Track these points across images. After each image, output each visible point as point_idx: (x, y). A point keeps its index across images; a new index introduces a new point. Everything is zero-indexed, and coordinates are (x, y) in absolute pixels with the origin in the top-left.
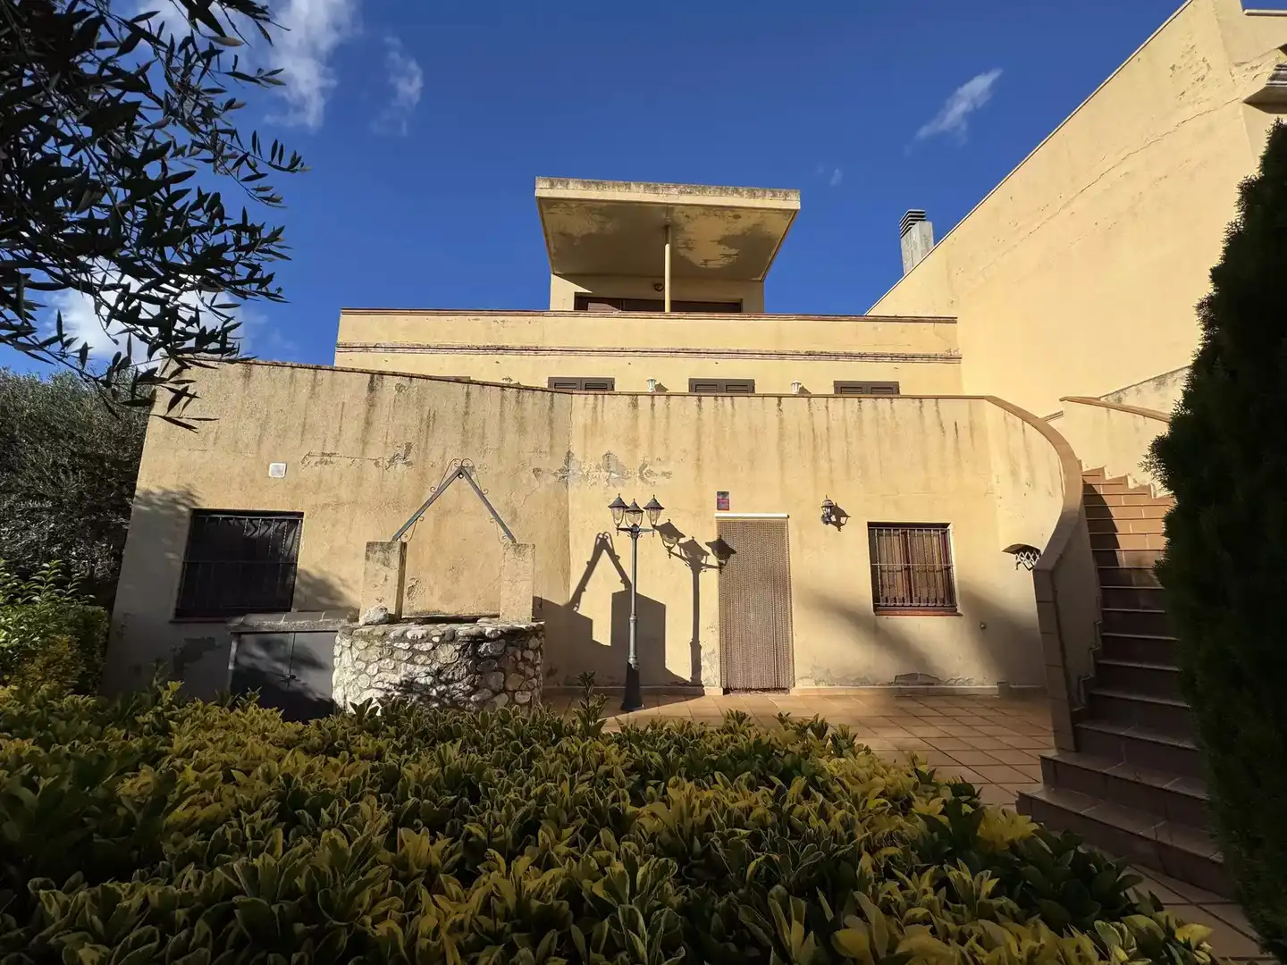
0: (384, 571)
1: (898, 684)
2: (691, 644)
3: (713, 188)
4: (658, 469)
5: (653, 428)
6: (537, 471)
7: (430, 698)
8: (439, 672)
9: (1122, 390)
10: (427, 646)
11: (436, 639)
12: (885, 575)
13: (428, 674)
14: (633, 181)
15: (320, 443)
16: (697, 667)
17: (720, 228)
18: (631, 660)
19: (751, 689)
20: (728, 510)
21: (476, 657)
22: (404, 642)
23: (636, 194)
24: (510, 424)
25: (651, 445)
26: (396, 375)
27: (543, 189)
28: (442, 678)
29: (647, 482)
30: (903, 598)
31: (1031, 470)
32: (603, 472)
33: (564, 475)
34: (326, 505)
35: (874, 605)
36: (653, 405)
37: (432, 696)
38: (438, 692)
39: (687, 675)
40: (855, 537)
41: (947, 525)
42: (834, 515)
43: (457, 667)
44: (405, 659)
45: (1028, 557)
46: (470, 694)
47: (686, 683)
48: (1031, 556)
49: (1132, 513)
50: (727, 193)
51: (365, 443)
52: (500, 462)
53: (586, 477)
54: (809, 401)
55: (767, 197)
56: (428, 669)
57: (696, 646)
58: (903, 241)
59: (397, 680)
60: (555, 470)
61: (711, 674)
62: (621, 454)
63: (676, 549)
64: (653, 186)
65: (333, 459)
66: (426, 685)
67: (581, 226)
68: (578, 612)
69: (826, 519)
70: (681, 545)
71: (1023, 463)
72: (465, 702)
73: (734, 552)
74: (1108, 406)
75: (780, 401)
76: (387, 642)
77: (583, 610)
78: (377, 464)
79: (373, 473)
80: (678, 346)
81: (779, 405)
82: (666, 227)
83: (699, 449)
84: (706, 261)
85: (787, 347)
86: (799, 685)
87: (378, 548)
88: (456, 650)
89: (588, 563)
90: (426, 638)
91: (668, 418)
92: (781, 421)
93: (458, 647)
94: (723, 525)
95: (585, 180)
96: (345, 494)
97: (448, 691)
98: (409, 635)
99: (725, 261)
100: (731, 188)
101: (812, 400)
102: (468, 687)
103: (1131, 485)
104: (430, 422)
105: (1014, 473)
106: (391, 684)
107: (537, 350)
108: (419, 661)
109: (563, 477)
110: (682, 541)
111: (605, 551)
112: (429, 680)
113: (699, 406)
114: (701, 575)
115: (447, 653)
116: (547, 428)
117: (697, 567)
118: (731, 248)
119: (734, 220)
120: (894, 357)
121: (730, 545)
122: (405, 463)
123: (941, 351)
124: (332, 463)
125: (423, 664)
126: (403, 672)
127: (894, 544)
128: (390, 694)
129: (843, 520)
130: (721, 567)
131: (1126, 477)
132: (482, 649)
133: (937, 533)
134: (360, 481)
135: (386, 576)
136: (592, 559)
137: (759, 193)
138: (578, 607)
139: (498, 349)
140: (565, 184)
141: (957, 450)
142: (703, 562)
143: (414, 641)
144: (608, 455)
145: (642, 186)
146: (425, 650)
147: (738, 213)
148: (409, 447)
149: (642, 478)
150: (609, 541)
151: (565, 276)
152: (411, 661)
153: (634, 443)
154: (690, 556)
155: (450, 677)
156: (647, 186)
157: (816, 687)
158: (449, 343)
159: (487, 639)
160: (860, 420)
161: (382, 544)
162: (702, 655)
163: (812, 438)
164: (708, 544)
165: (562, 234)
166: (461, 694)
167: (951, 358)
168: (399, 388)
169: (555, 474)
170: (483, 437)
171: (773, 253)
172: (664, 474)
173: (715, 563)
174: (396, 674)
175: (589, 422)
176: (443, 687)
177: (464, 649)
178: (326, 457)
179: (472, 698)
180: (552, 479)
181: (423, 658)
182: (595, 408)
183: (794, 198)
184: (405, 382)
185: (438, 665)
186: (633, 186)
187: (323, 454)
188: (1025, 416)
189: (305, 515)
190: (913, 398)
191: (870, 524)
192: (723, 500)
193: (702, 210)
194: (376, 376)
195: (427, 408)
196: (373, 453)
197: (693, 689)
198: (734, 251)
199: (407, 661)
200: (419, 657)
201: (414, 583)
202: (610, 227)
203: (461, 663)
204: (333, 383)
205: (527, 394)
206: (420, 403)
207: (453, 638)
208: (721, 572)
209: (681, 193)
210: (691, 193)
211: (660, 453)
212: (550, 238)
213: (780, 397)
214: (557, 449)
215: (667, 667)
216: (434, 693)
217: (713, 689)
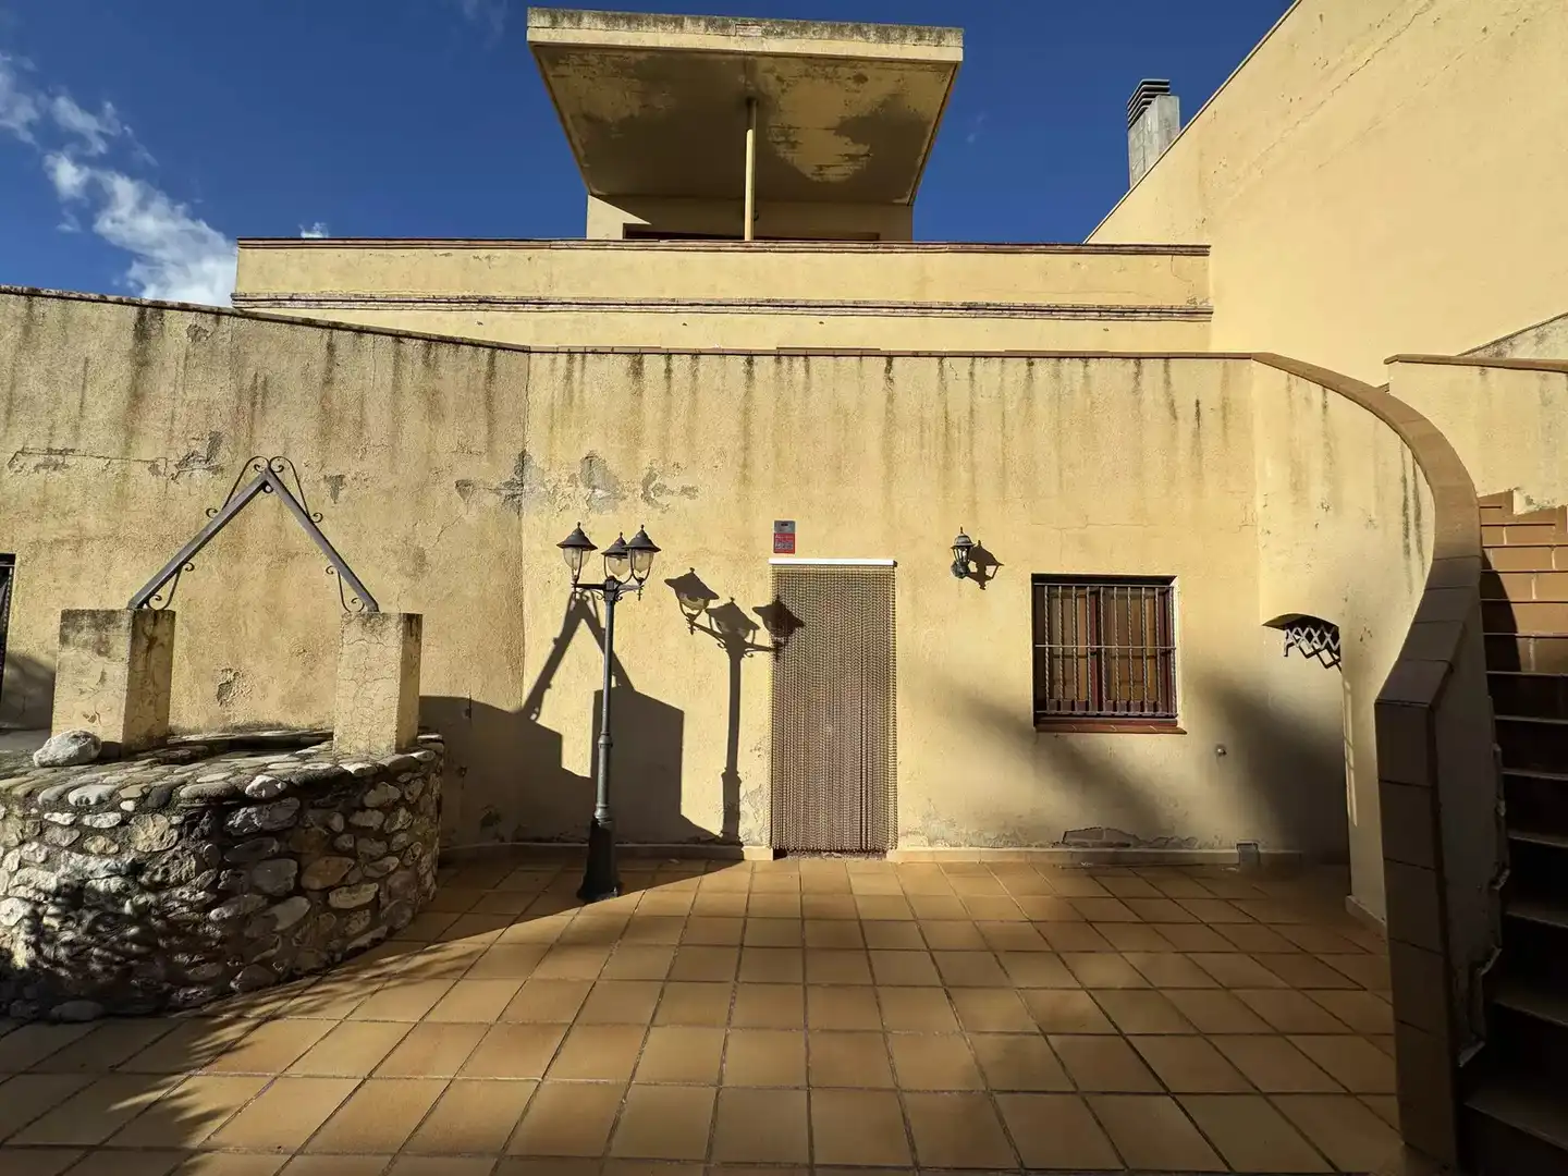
0: (99, 664)
1: (1068, 845)
2: (723, 775)
3: (820, 25)
4: (674, 483)
5: (667, 410)
6: (463, 486)
7: (118, 916)
8: (136, 869)
9: (1505, 339)
10: (108, 820)
11: (128, 806)
12: (1058, 664)
13: (115, 872)
14: (685, 13)
15: (43, 430)
16: (732, 813)
17: (835, 103)
18: (599, 813)
19: (819, 851)
20: (793, 552)
21: (223, 838)
22: (63, 811)
23: (693, 36)
24: (411, 403)
25: (664, 442)
26: (189, 310)
27: (540, 30)
28: (144, 879)
29: (656, 505)
30: (1087, 702)
31: (1333, 479)
32: (582, 489)
33: (513, 495)
34: (59, 542)
35: (1035, 714)
36: (668, 371)
37: (124, 915)
38: (135, 907)
39: (715, 826)
40: (1009, 600)
41: (1171, 579)
42: (974, 562)
43: (175, 857)
44: (65, 843)
45: (1309, 637)
46: (208, 908)
47: (712, 839)
48: (1316, 636)
49: (1533, 559)
50: (843, 34)
51: (131, 432)
52: (393, 470)
53: (551, 496)
54: (941, 363)
55: (907, 41)
56: (111, 862)
57: (731, 780)
58: (1132, 135)
59: (52, 884)
60: (496, 484)
61: (755, 825)
62: (612, 459)
63: (703, 619)
64: (719, 23)
65: (71, 460)
66: (108, 893)
67: (616, 101)
68: (538, 722)
69: (961, 570)
70: (711, 613)
71: (1317, 465)
72: (196, 924)
73: (801, 624)
74: (1483, 365)
75: (889, 363)
76: (34, 811)
77: (546, 719)
78: (154, 468)
79: (146, 484)
80: (762, 296)
81: (888, 370)
82: (749, 102)
83: (746, 448)
84: (821, 167)
85: (934, 296)
86: (903, 845)
87: (86, 621)
88: (171, 827)
89: (556, 641)
90: (107, 803)
91: (694, 392)
92: (890, 399)
93: (176, 820)
94: (783, 577)
95: (609, 13)
96: (92, 522)
97: (158, 905)
98: (73, 797)
99: (848, 169)
100: (851, 25)
101: (947, 361)
102: (201, 895)
103: (1519, 507)
104: (257, 396)
105: (1297, 487)
106: (39, 891)
107: (541, 303)
108: (93, 848)
109: (514, 496)
110: (713, 604)
111: (583, 621)
112: (115, 884)
113: (750, 373)
114: (745, 662)
115: (152, 832)
116: (482, 409)
117: (737, 648)
118: (855, 141)
119: (854, 86)
120: (1103, 312)
121: (796, 614)
122: (208, 469)
123: (1181, 302)
124: (67, 467)
125: (102, 854)
126: (63, 870)
127: (1075, 613)
128: (40, 910)
129: (990, 570)
130: (777, 649)
131: (1509, 494)
132: (238, 819)
133: (1150, 593)
134: (122, 498)
135: (103, 673)
136: (562, 635)
137: (895, 34)
138: (538, 715)
139: (480, 302)
140: (575, 20)
141: (1197, 451)
142: (748, 640)
143: (82, 808)
144: (590, 458)
145: (702, 23)
146: (105, 826)
147: (862, 70)
148: (215, 441)
149: (647, 499)
150: (590, 604)
151: (611, 199)
152: (77, 847)
153: (634, 436)
154: (727, 630)
155: (158, 878)
156: (710, 24)
157: (930, 849)
158: (406, 292)
159: (249, 801)
160: (1028, 397)
161: (93, 614)
162: (742, 793)
163: (942, 429)
164: (757, 610)
165: (588, 117)
166: (185, 909)
167: (1195, 313)
168: (195, 333)
169: (497, 491)
170: (361, 424)
171: (924, 151)
172: (685, 490)
173: (768, 643)
174: (53, 871)
175: (558, 403)
176: (151, 898)
177: (190, 823)
178: (55, 458)
179: (213, 914)
180: (491, 500)
181: (101, 841)
182: (569, 377)
183: (954, 43)
184: (207, 322)
185: (133, 855)
186: (687, 23)
187: (50, 451)
188: (1328, 381)
189: (17, 560)
190: (1125, 357)
191: (1036, 578)
192: (785, 537)
193: (799, 67)
194: (149, 310)
195: (251, 371)
196: (146, 451)
197: (723, 850)
198: (863, 149)
199: (70, 847)
200: (93, 841)
201: (230, 676)
202: (662, 102)
203: (183, 849)
204: (65, 322)
205: (445, 349)
206: (237, 360)
207: (164, 801)
208: (777, 658)
209: (766, 33)
210: (782, 34)
211: (678, 454)
212: (570, 124)
213: (890, 357)
214: (498, 447)
215: (685, 812)
216: (127, 908)
217: (757, 850)
